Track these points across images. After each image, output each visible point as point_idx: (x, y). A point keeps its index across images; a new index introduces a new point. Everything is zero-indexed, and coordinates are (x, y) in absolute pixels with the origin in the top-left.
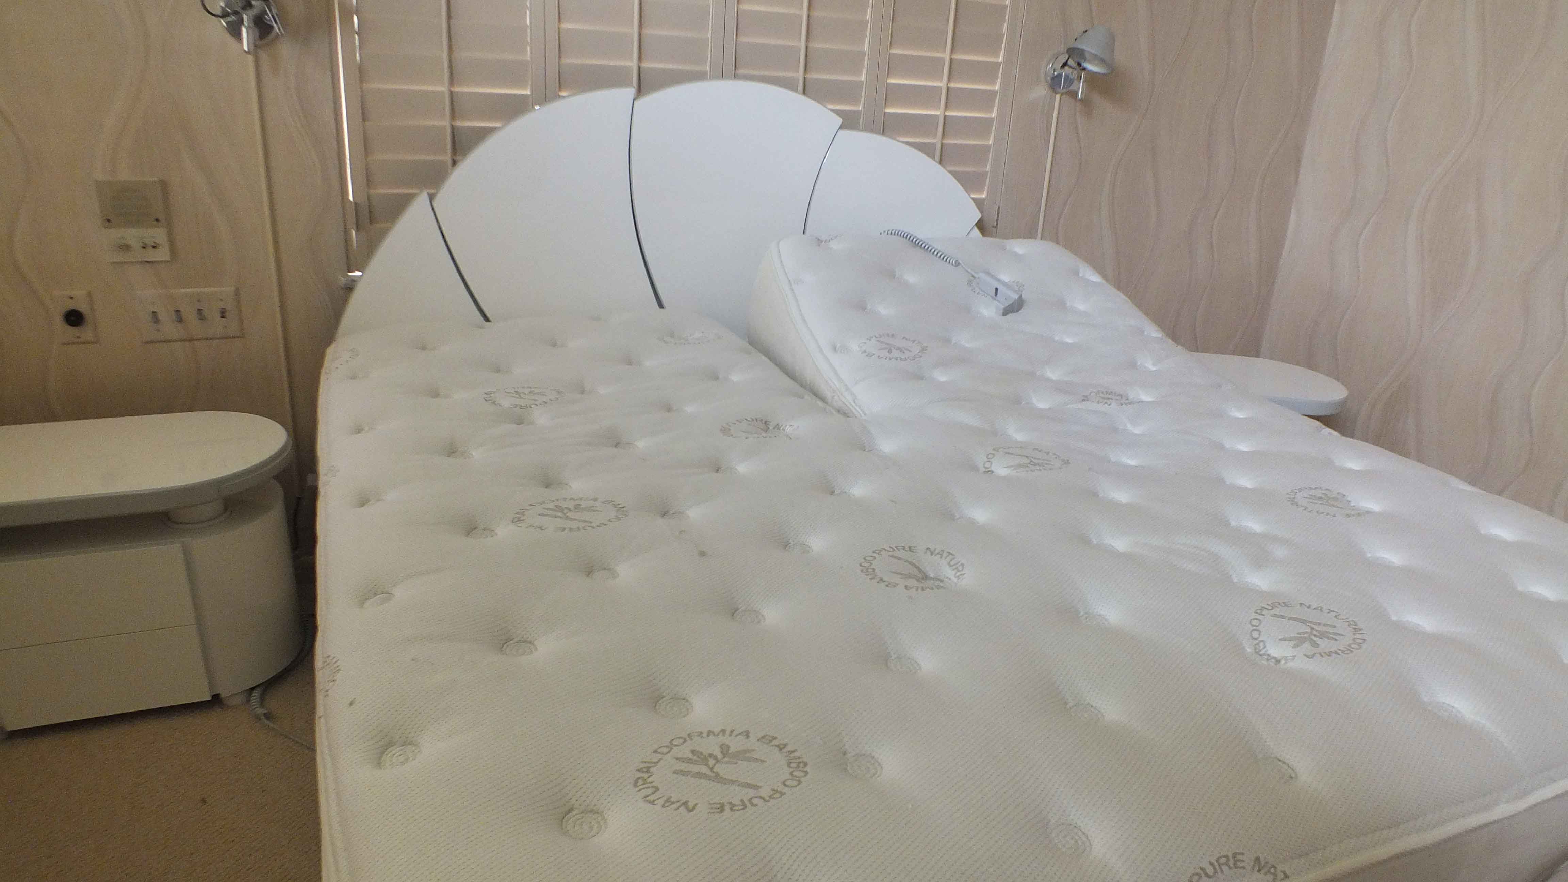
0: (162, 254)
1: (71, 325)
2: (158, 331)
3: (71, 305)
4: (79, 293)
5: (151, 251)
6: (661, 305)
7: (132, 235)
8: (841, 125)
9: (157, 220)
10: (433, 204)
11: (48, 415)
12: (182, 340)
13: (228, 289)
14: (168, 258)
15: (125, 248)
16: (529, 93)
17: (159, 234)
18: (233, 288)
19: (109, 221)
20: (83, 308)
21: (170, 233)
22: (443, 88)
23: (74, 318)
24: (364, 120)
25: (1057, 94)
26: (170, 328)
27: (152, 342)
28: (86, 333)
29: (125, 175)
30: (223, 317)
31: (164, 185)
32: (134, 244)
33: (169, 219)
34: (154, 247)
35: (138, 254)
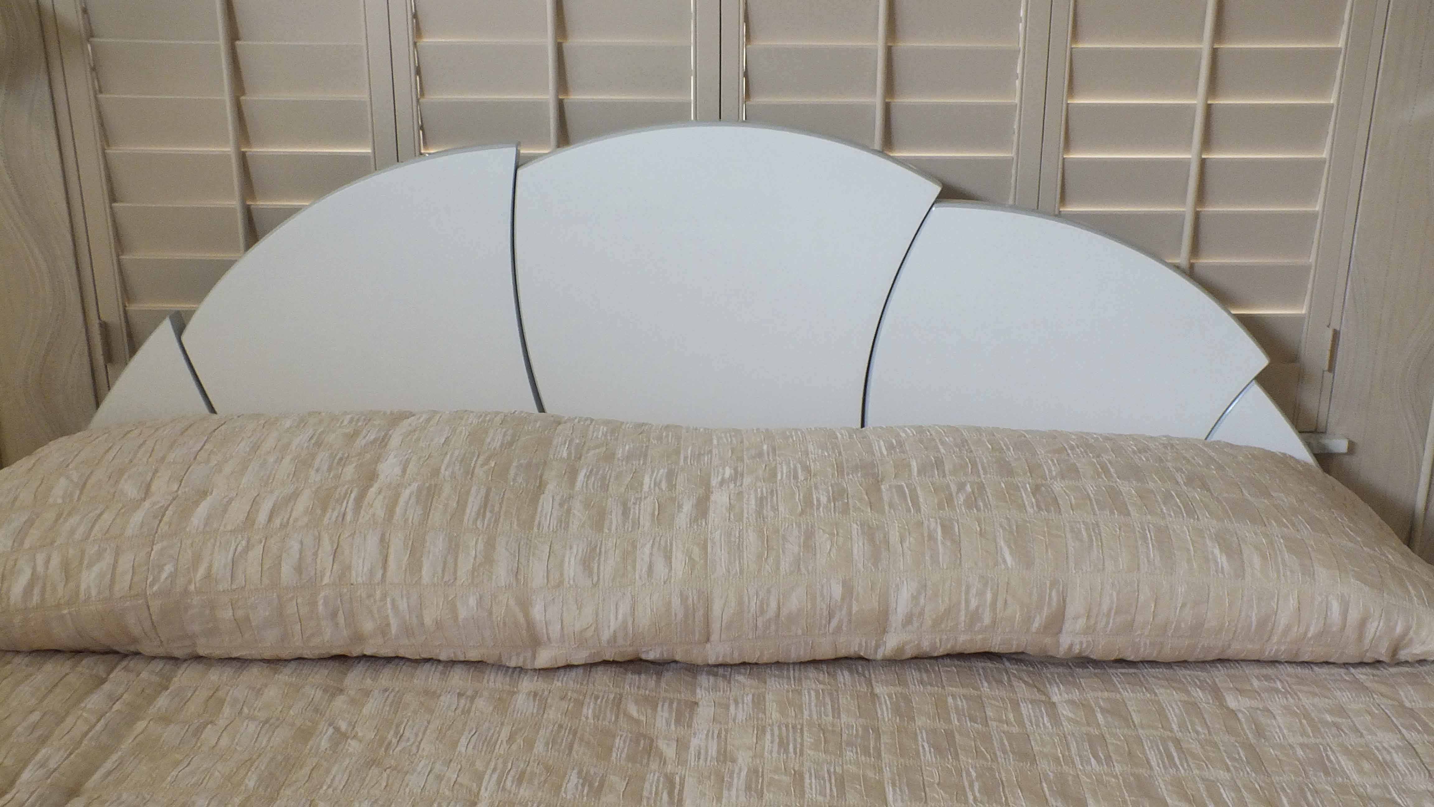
16: (371, 153)
24: (112, 198)
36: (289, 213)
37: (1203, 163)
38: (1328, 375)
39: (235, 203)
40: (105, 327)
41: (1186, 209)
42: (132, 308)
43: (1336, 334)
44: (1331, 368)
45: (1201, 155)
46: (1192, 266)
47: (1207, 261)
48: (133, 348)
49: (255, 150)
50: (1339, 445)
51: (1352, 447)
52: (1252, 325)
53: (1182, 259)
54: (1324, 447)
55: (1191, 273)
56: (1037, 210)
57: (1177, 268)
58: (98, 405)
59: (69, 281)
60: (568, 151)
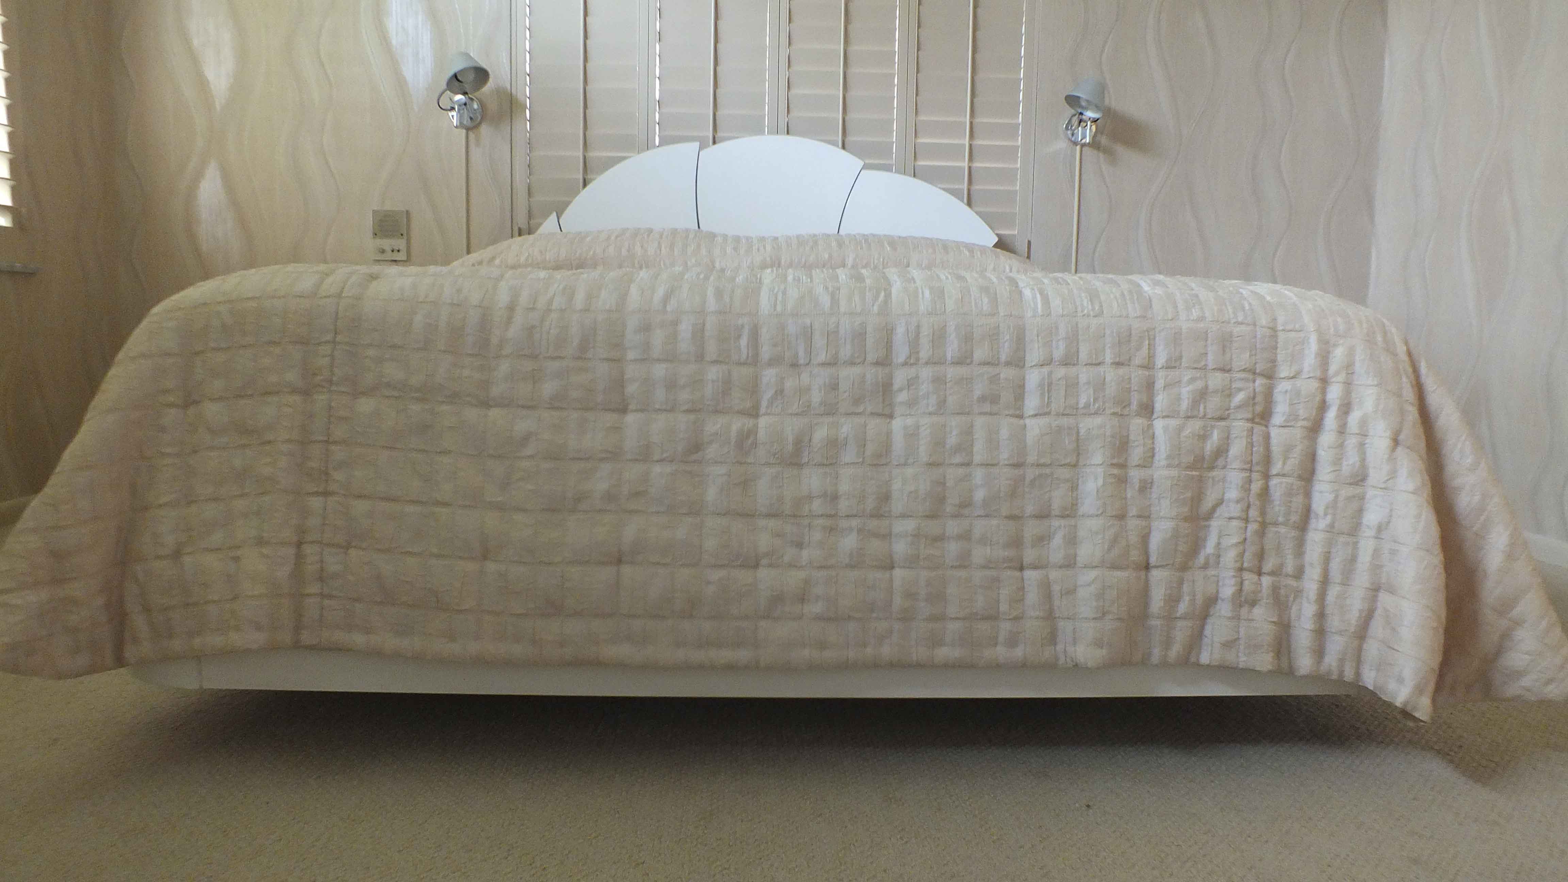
0: (402, 256)
5: (396, 253)
7: (387, 243)
9: (402, 235)
10: (560, 220)
14: (404, 258)
15: (383, 251)
17: (401, 243)
19: (376, 234)
21: (408, 244)
22: (580, 153)
25: (1077, 145)
29: (388, 206)
31: (408, 213)
32: (388, 248)
33: (408, 234)
34: (398, 251)
35: (389, 256)
36: (600, 173)
39: (580, 170)
40: (520, 221)
42: (533, 215)
43: (1029, 243)
46: (968, 199)
47: (976, 197)
49: (589, 155)
53: (965, 198)
57: (962, 201)
59: (508, 208)
60: (716, 146)
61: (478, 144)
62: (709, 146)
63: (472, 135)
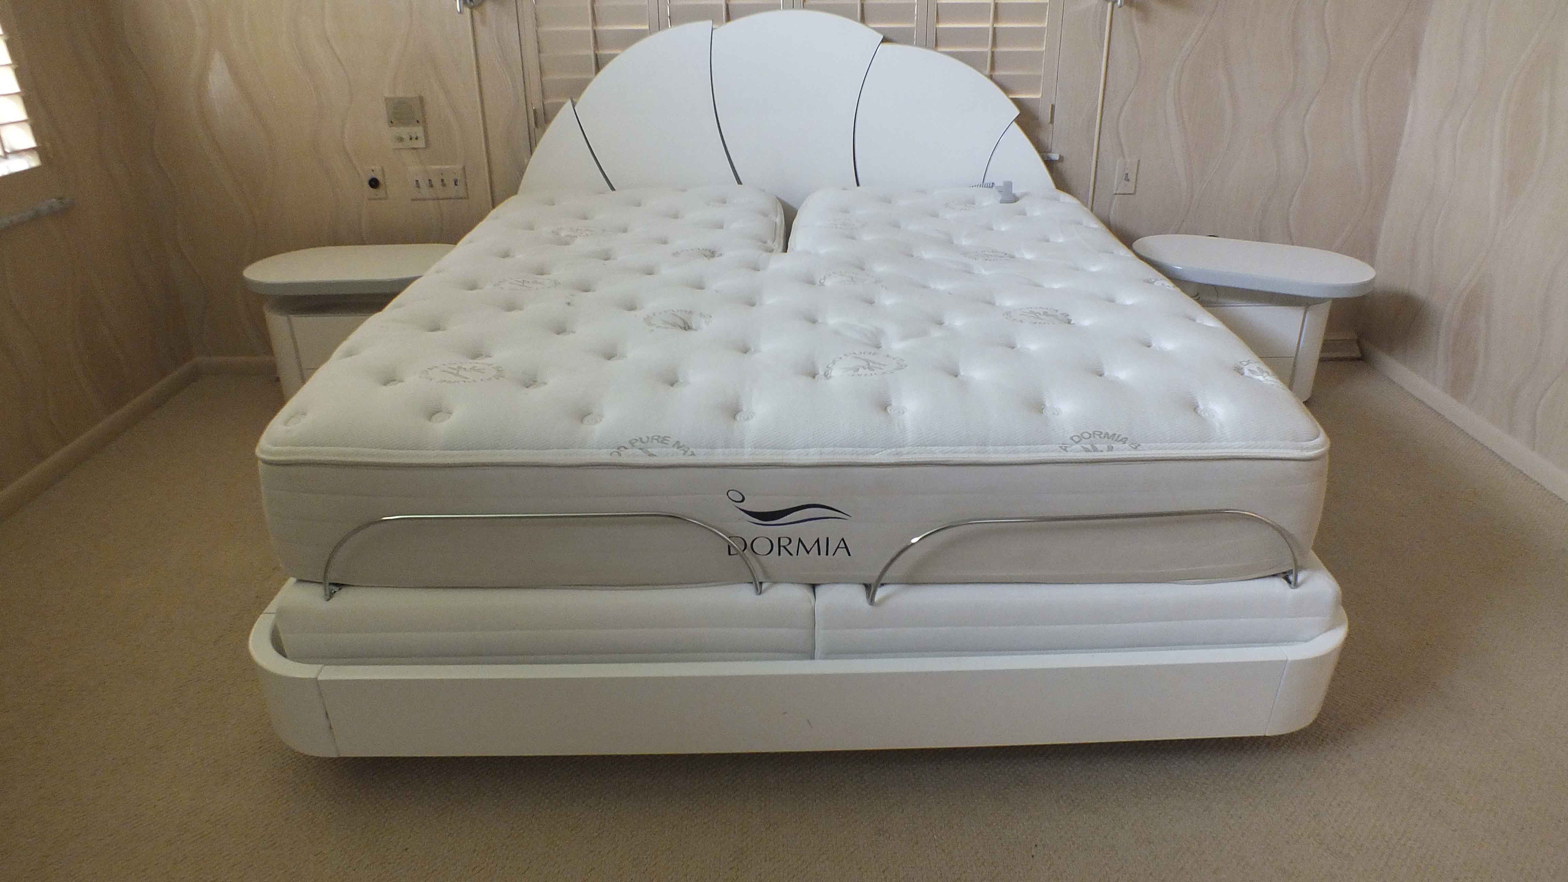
0: (421, 144)
1: (372, 187)
2: (419, 192)
3: (373, 175)
4: (377, 168)
5: (414, 140)
6: (739, 182)
7: (404, 131)
8: (882, 40)
9: (418, 122)
10: (575, 108)
11: (361, 241)
12: (434, 199)
13: (458, 167)
14: (424, 146)
15: (401, 139)
16: (648, 28)
17: (418, 130)
18: (461, 167)
19: (392, 122)
20: (380, 178)
21: (426, 132)
22: (589, 28)
23: (374, 183)
24: (539, 52)
26: (425, 191)
27: (416, 200)
28: (380, 192)
29: (400, 94)
30: (456, 185)
31: (421, 99)
32: (406, 137)
33: (425, 121)
34: (416, 139)
35: (408, 143)
36: (613, 56)
37: (994, 29)
38: (1051, 125)
39: (591, 52)
40: (535, 111)
41: (988, 49)
42: (547, 102)
43: (1053, 107)
44: (1052, 122)
45: (993, 25)
46: (991, 75)
47: (997, 73)
48: (547, 121)
49: (599, 28)
50: (1055, 156)
51: (1061, 158)
52: (1016, 102)
53: (987, 71)
54: (1048, 157)
55: (991, 77)
56: (926, 46)
57: (986, 76)
58: (531, 152)
59: (520, 88)
60: (730, 24)
61: (484, 22)
62: (723, 23)
63: (476, 13)
